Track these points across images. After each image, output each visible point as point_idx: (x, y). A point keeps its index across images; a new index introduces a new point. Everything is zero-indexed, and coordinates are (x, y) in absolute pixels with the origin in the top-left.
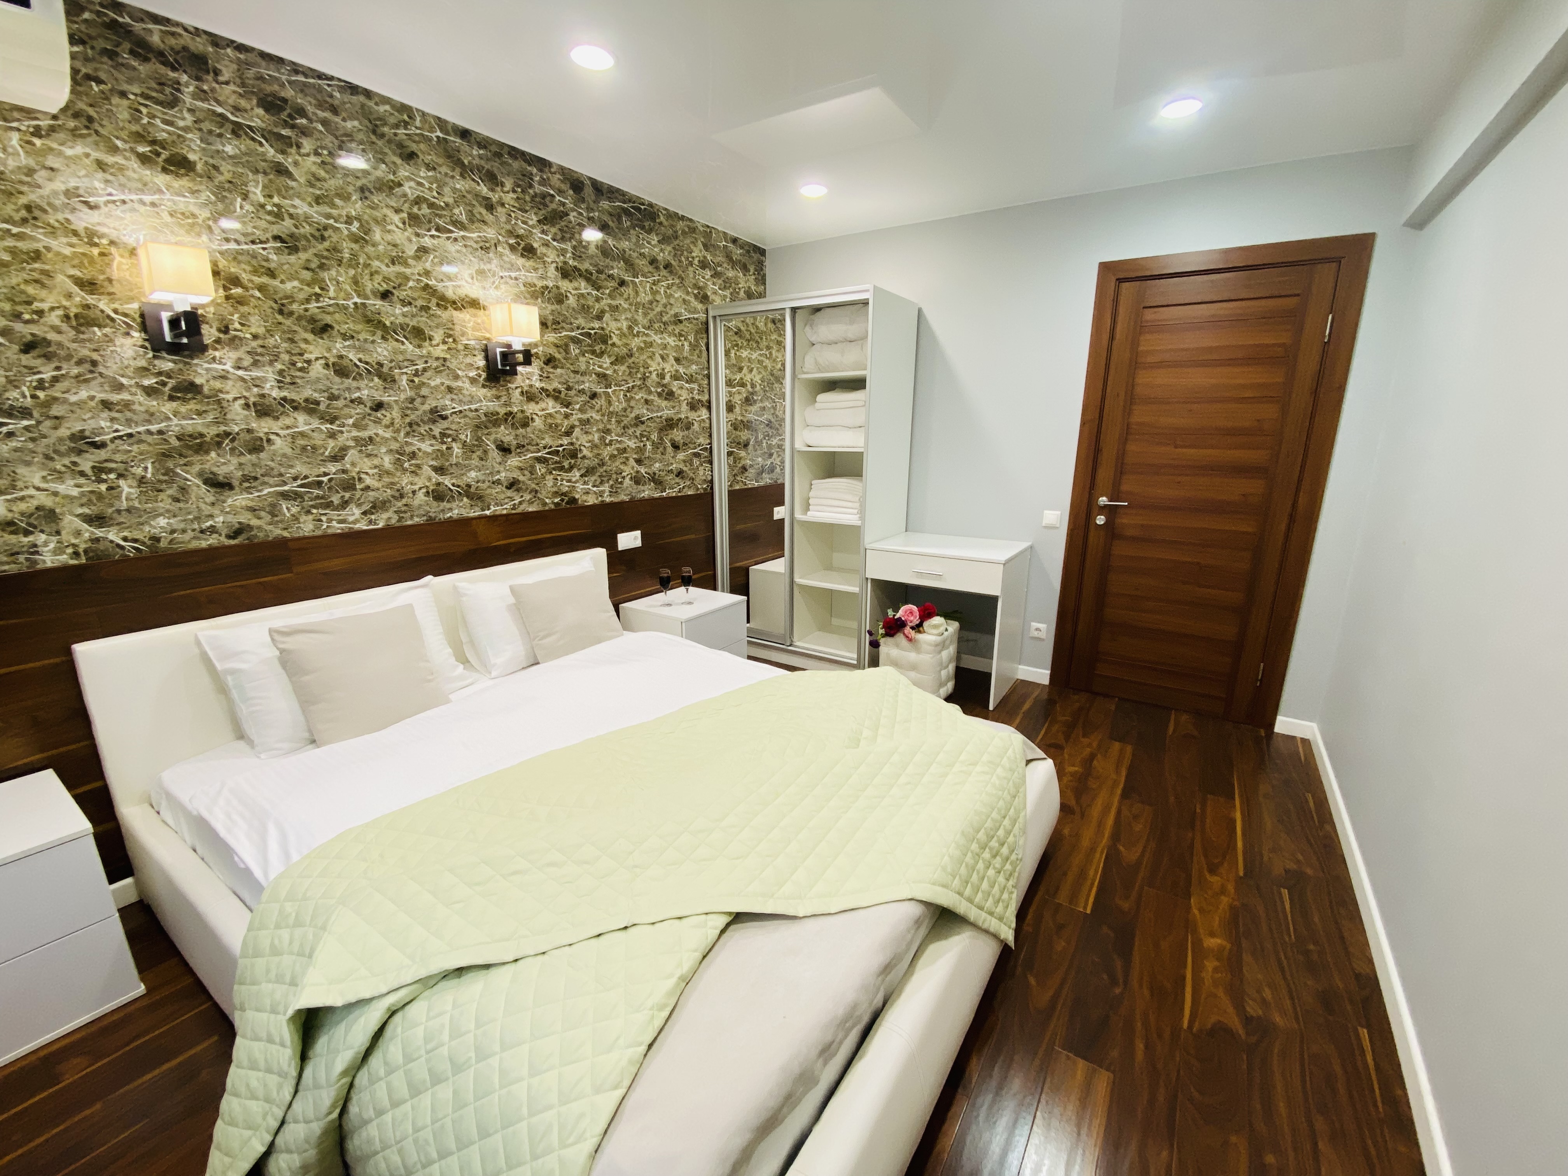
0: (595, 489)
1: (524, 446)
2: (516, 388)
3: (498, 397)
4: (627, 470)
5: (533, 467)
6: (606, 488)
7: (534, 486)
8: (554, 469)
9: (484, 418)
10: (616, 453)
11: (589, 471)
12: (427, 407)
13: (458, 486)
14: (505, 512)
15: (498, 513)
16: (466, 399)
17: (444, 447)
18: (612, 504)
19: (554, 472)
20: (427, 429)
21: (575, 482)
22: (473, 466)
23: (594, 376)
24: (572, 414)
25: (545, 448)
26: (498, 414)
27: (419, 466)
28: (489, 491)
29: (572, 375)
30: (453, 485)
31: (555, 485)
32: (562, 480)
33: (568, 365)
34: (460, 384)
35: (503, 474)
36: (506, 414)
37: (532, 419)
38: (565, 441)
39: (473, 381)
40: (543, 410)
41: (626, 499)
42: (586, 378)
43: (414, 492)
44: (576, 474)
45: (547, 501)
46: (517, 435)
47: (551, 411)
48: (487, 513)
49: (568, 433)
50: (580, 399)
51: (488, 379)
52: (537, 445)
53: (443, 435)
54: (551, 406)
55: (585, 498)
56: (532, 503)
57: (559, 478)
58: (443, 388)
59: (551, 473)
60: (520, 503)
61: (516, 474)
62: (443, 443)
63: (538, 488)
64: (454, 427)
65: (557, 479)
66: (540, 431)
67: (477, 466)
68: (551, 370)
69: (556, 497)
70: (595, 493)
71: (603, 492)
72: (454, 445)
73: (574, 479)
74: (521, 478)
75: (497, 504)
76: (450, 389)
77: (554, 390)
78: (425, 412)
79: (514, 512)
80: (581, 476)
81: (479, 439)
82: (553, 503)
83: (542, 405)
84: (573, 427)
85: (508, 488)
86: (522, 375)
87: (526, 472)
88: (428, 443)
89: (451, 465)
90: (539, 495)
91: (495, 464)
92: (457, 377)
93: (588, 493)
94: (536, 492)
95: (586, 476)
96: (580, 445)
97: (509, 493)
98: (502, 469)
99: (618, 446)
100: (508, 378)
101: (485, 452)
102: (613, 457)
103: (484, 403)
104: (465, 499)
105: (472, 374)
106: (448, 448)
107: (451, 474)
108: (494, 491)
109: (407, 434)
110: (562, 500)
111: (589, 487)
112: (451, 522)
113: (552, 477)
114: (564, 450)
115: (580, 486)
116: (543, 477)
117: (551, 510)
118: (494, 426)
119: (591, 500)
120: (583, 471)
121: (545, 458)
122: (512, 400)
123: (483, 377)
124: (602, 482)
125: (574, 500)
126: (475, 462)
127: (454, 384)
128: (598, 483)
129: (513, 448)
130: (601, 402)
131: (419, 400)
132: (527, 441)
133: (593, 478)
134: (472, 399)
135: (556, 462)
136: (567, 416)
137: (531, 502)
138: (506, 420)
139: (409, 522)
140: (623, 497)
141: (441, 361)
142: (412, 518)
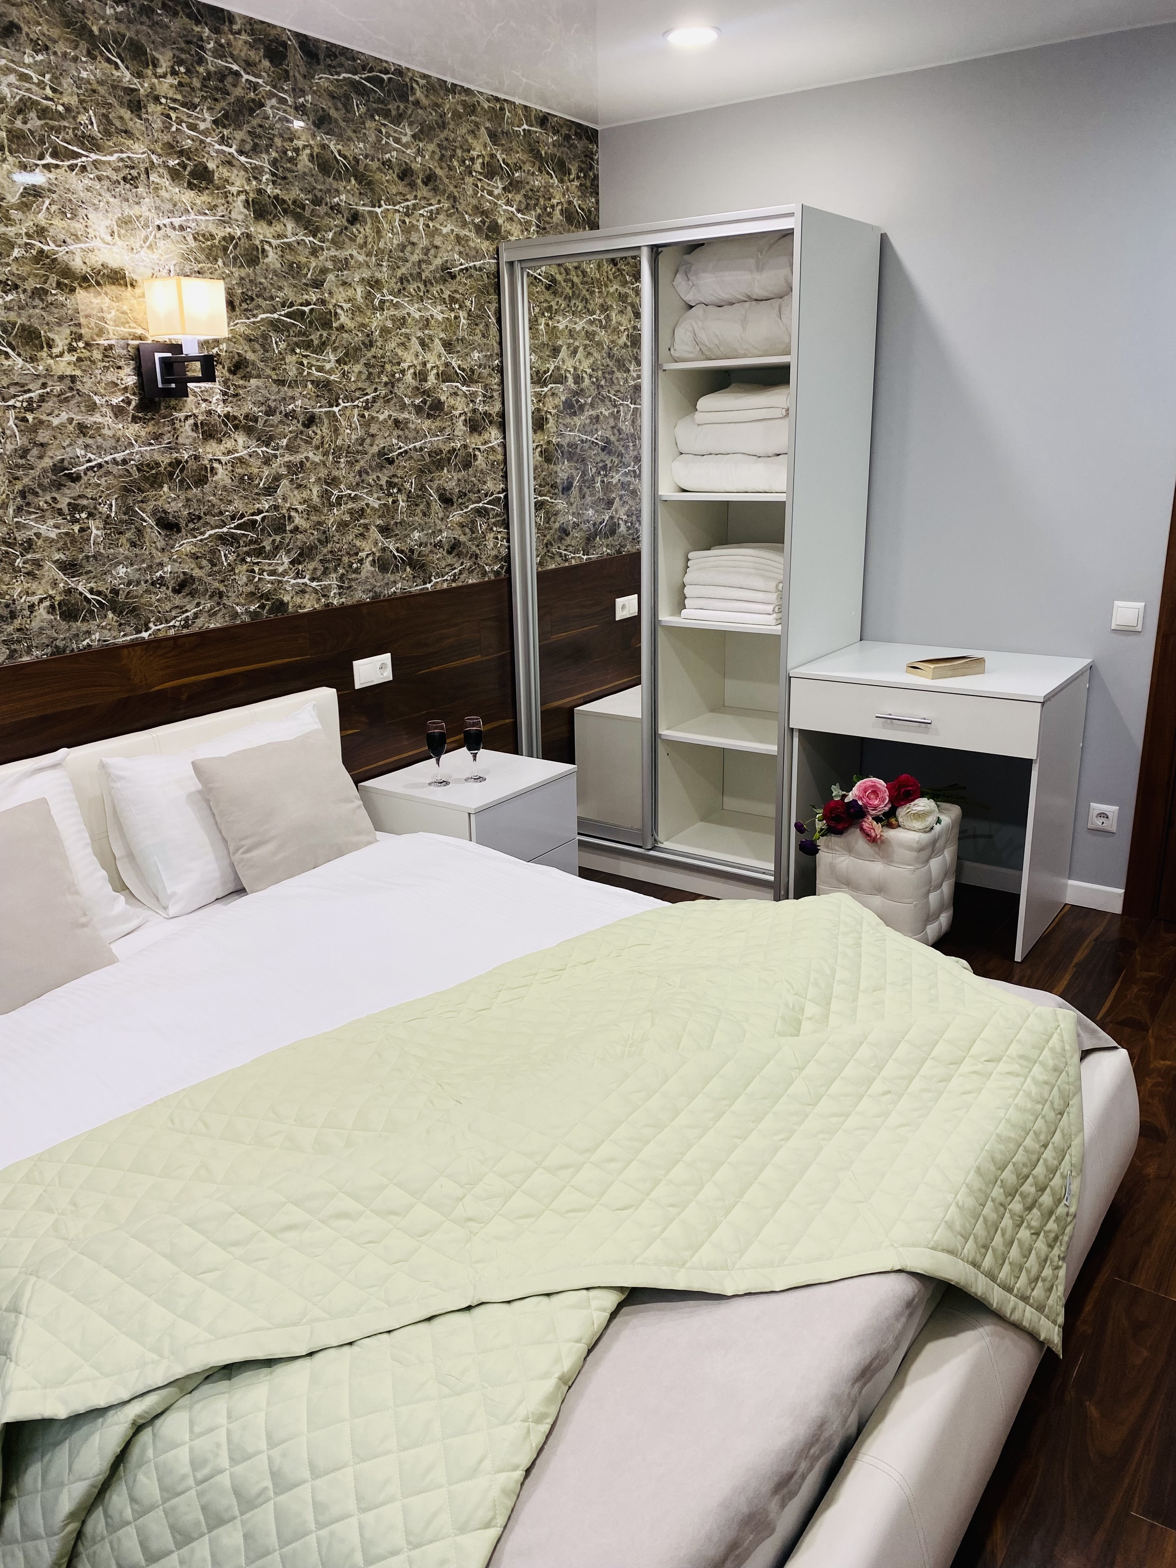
0: (314, 584)
1: (199, 518)
2: (187, 418)
3: (157, 437)
4: (367, 547)
5: (214, 552)
6: (332, 581)
7: (216, 584)
8: (248, 554)
9: (136, 475)
10: (347, 518)
11: (305, 554)
12: (47, 462)
13: (99, 593)
14: (172, 632)
15: (161, 635)
16: (107, 444)
17: (76, 528)
18: (343, 608)
19: (248, 560)
20: (48, 498)
21: (283, 574)
22: (121, 558)
23: (310, 386)
24: (276, 456)
25: (233, 518)
26: (158, 465)
27: (37, 564)
28: (146, 598)
29: (275, 388)
30: (91, 591)
31: (250, 580)
32: (262, 572)
33: (268, 371)
34: (97, 418)
35: (168, 568)
36: (170, 464)
37: (212, 469)
38: (265, 504)
39: (118, 412)
40: (229, 452)
41: (366, 598)
42: (296, 392)
43: (32, 607)
44: (284, 561)
45: (238, 609)
46: (188, 500)
47: (243, 453)
48: (145, 635)
49: (270, 490)
50: (287, 429)
51: (140, 408)
52: (221, 513)
53: (74, 508)
54: (241, 444)
55: (298, 600)
56: (215, 614)
57: (256, 569)
58: (71, 428)
59: (243, 560)
60: (196, 616)
61: (189, 567)
62: (75, 521)
63: (223, 589)
64: (89, 493)
65: (253, 571)
66: (224, 488)
67: (127, 558)
68: (241, 382)
69: (251, 602)
70: (316, 591)
71: (328, 588)
72: (91, 523)
73: (280, 569)
74: (197, 573)
75: (159, 620)
76: (82, 429)
77: (246, 417)
78: (44, 471)
79: (185, 631)
80: (292, 563)
81: (129, 510)
82: (247, 612)
83: (229, 444)
84: (277, 478)
85: (176, 591)
86: (195, 394)
87: (204, 562)
88: (51, 522)
89: (87, 557)
90: (225, 600)
91: (154, 551)
92: (92, 408)
93: (303, 592)
94: (221, 595)
95: (300, 563)
96: (289, 509)
97: (178, 600)
98: (166, 560)
99: (350, 505)
100: (173, 402)
101: (140, 532)
102: (343, 526)
103: (137, 449)
104: (110, 615)
105: (116, 400)
106: (82, 530)
107: (87, 573)
108: (154, 598)
109: (19, 510)
110: (262, 607)
111: (306, 580)
112: (89, 654)
113: (245, 567)
114: (263, 519)
115: (290, 581)
116: (232, 569)
117: (244, 625)
118: (152, 486)
119: (310, 604)
120: (294, 555)
121: (233, 536)
122: (180, 440)
123: (133, 403)
124: (326, 572)
125: (281, 606)
126: (124, 551)
127: (90, 420)
128: (319, 573)
129: (183, 524)
130: (323, 431)
131: (35, 452)
132: (204, 509)
133: (311, 566)
134: (118, 442)
135: (252, 542)
136: (267, 461)
137: (212, 614)
138: (171, 474)
139: (26, 659)
140: (361, 595)
141: (68, 382)
142: (29, 651)
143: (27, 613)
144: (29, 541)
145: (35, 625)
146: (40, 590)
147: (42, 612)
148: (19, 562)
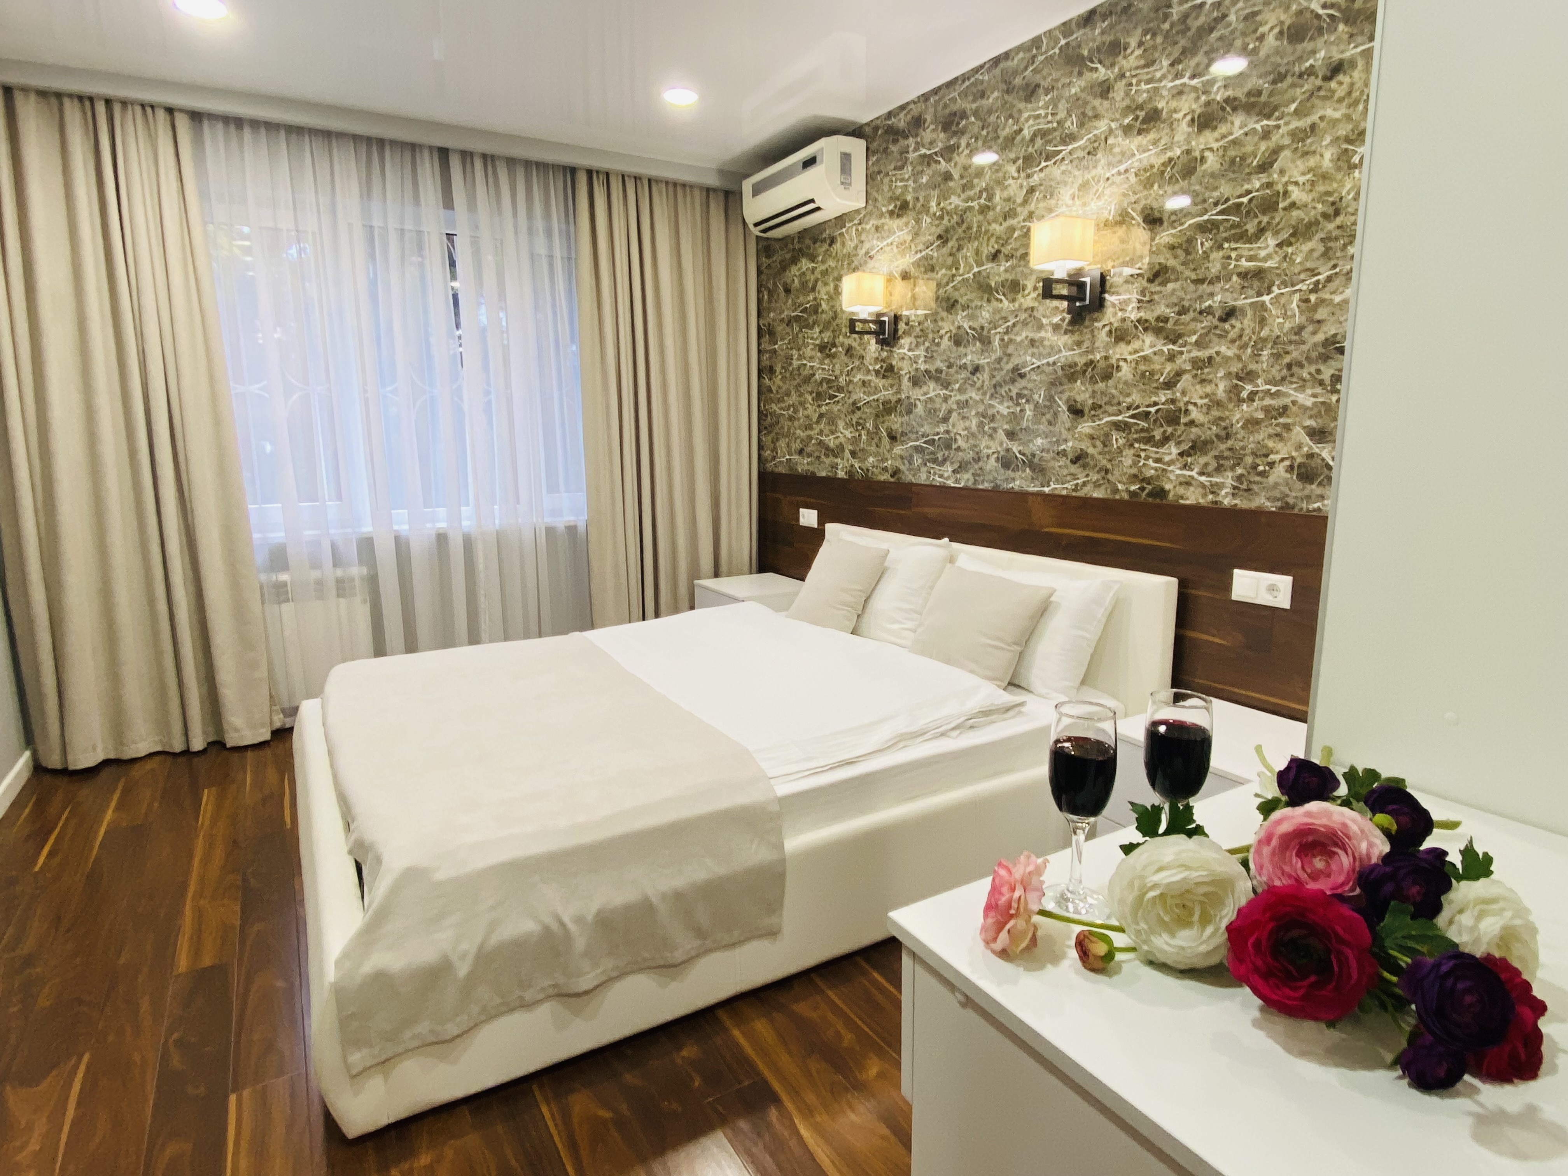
0: (1203, 479)
1: (1100, 407)
2: (1104, 326)
3: (1079, 344)
4: (1282, 451)
5: (1107, 435)
9: (1060, 373)
10: (1260, 415)
13: (1024, 454)
14: (1064, 492)
15: (1056, 492)
16: (1045, 352)
17: (1018, 409)
19: (1137, 445)
20: (1007, 389)
21: (1169, 463)
22: (1041, 432)
23: (1235, 278)
24: (1181, 353)
25: (1129, 408)
26: (1076, 364)
27: (995, 430)
28: (1052, 463)
29: (1192, 287)
30: (1020, 452)
31: (1135, 464)
32: (1147, 458)
33: (1187, 273)
34: (1043, 334)
35: (1070, 444)
36: (1085, 364)
37: (1118, 367)
38: (1163, 397)
39: (1056, 327)
40: (1136, 352)
41: (1271, 507)
42: (1217, 287)
44: (1172, 451)
46: (1094, 392)
47: (1148, 351)
48: (1046, 490)
49: (1169, 385)
50: (1199, 325)
51: (1072, 322)
52: (1119, 404)
53: (1019, 395)
54: (1148, 344)
55: (1181, 490)
57: (1143, 454)
58: (1026, 342)
59: (1132, 445)
60: (1084, 484)
61: (1086, 446)
62: (1018, 404)
64: (1030, 386)
65: (1139, 456)
66: (1126, 383)
67: (1044, 432)
68: (1158, 289)
70: (1203, 486)
71: (1220, 486)
72: (1027, 406)
73: (1167, 458)
74: (1091, 451)
75: (1057, 481)
76: (1032, 342)
77: (1158, 319)
79: (1074, 494)
80: (1181, 454)
81: (1051, 399)
83: (1136, 345)
84: (1179, 374)
85: (1074, 462)
86: (1114, 305)
87: (1098, 443)
88: (1006, 404)
89: (1021, 429)
91: (1063, 430)
92: (1041, 327)
93: (1188, 484)
94: (1107, 471)
95: (1189, 455)
96: (1187, 403)
97: (1073, 469)
98: (1070, 437)
99: (1268, 401)
100: (1096, 315)
101: (1056, 414)
102: (1252, 424)
103: (1064, 353)
104: (1028, 470)
105: (1056, 320)
106: (1021, 411)
107: (1020, 439)
108: (1057, 464)
110: (1142, 489)
111: (1194, 473)
112: (1011, 493)
113: (1132, 451)
114: (1157, 411)
115: (1176, 471)
116: (1120, 451)
117: (1121, 501)
118: (1069, 381)
119: (1192, 497)
120: (1185, 447)
121: (1126, 424)
122: (1096, 345)
123: (1067, 321)
124: (1219, 469)
125: (1161, 493)
126: (1043, 427)
127: (1037, 336)
128: (1210, 469)
129: (1086, 410)
130: (1246, 323)
132: (1106, 399)
133: (1203, 460)
134: (1054, 350)
135: (1142, 430)
136: (1171, 358)
137: (1097, 485)
138: (1085, 372)
139: (981, 487)
140: (1261, 501)
141: (1029, 312)
142: (983, 482)
143: (985, 459)
144: (993, 416)
145: (988, 468)
146: (994, 446)
147: (993, 459)
148: (986, 428)
